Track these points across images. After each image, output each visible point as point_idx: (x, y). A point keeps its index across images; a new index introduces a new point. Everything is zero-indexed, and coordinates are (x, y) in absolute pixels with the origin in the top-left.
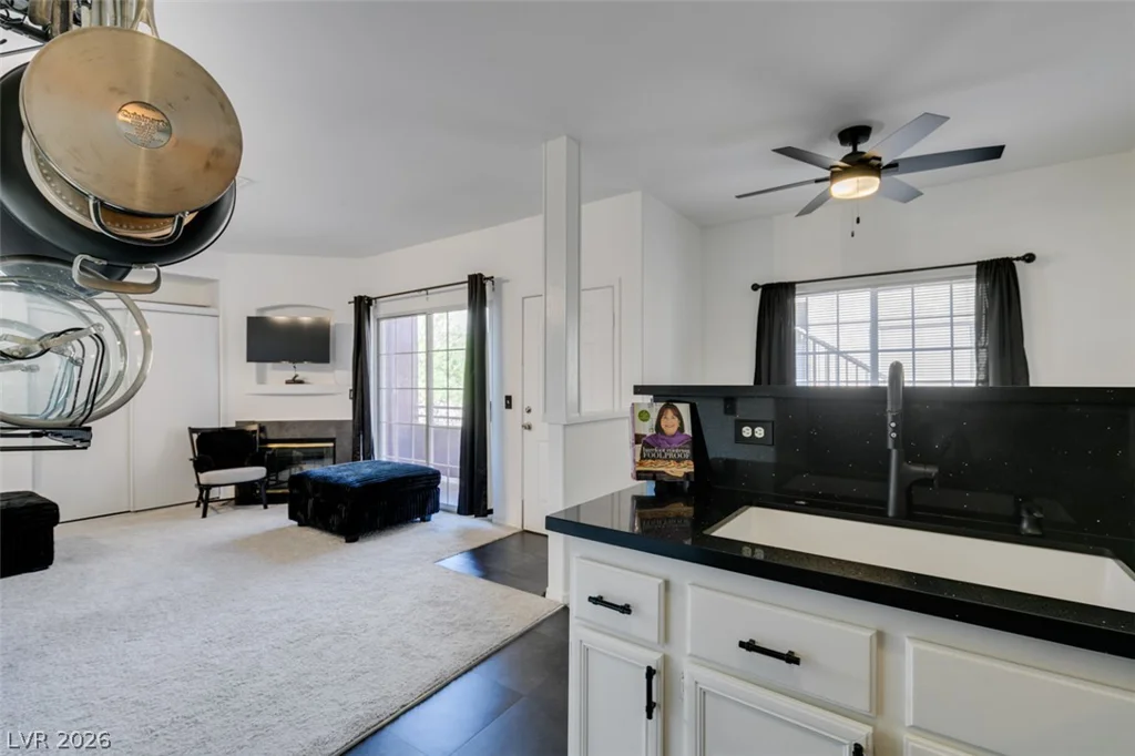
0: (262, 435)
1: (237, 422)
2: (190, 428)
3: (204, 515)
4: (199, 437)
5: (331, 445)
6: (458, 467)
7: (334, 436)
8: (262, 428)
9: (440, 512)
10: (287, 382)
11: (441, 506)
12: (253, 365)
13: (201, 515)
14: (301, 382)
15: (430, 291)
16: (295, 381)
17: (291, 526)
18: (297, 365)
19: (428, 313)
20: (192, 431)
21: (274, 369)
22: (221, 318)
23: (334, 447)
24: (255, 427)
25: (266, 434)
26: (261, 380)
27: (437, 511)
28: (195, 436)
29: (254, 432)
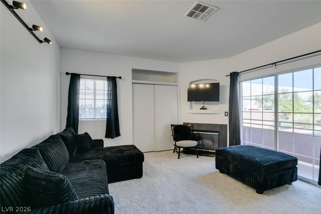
1: (184, 123)
2: (171, 125)
3: (179, 158)
4: (174, 128)
5: (218, 134)
6: (319, 159)
7: (219, 130)
8: (192, 125)
9: (298, 181)
10: (201, 109)
11: (298, 177)
12: (189, 102)
13: (178, 158)
14: (205, 109)
15: (277, 64)
16: (203, 108)
17: (217, 172)
18: (205, 102)
19: (276, 75)
20: (172, 125)
21: (195, 104)
22: (178, 86)
24: (190, 125)
25: (193, 128)
26: (191, 108)
27: (296, 180)
29: (190, 127)
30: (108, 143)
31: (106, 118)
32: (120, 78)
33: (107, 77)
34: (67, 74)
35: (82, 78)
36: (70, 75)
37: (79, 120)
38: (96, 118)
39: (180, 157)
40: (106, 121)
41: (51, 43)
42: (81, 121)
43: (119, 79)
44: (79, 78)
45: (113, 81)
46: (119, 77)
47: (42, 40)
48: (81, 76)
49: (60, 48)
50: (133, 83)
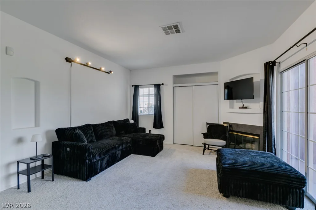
0: (231, 128)
2: (207, 123)
3: (203, 154)
5: (258, 138)
7: (259, 134)
8: (231, 125)
10: (240, 108)
12: (228, 101)
13: (202, 153)
14: (246, 108)
16: (243, 107)
18: (243, 100)
19: (307, 60)
20: (207, 124)
21: (237, 102)
22: (219, 85)
23: (259, 138)
24: (228, 125)
25: (232, 128)
26: (232, 107)
28: (208, 125)
29: (227, 127)
30: (155, 132)
31: (153, 113)
32: (163, 84)
33: (154, 85)
34: (133, 86)
35: (141, 87)
36: (134, 87)
37: (139, 115)
38: (150, 114)
39: (205, 154)
40: (153, 117)
41: (112, 73)
42: (141, 115)
43: (161, 85)
44: (138, 87)
45: (158, 87)
46: (161, 84)
47: (109, 72)
48: (139, 86)
49: (131, 71)
50: (174, 87)
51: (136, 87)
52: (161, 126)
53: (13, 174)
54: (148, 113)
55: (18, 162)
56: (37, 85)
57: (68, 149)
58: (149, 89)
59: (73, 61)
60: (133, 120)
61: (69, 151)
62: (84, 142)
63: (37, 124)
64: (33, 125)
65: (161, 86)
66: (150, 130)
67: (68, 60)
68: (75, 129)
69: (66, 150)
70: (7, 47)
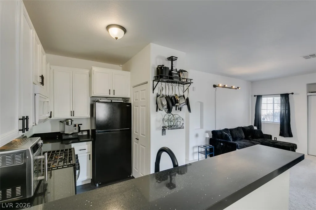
31: (280, 122)
32: (293, 94)
33: (280, 95)
34: (255, 96)
35: (263, 97)
36: (256, 97)
37: (262, 122)
38: (275, 122)
40: (280, 125)
41: (240, 88)
43: (291, 94)
45: (286, 97)
46: (291, 93)
47: (237, 88)
48: (263, 96)
49: (253, 83)
50: (308, 96)
51: (259, 97)
52: (290, 135)
53: (196, 152)
54: (272, 121)
55: (199, 147)
56: (202, 104)
57: (222, 144)
58: (274, 99)
59: (217, 86)
60: (256, 127)
61: (222, 145)
62: (231, 141)
63: (202, 127)
64: (200, 128)
65: (289, 96)
66: (275, 138)
67: (215, 86)
68: (221, 131)
69: (220, 144)
70: (193, 87)
